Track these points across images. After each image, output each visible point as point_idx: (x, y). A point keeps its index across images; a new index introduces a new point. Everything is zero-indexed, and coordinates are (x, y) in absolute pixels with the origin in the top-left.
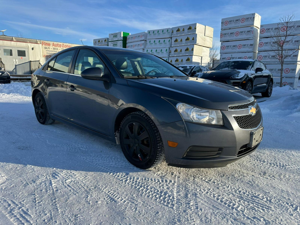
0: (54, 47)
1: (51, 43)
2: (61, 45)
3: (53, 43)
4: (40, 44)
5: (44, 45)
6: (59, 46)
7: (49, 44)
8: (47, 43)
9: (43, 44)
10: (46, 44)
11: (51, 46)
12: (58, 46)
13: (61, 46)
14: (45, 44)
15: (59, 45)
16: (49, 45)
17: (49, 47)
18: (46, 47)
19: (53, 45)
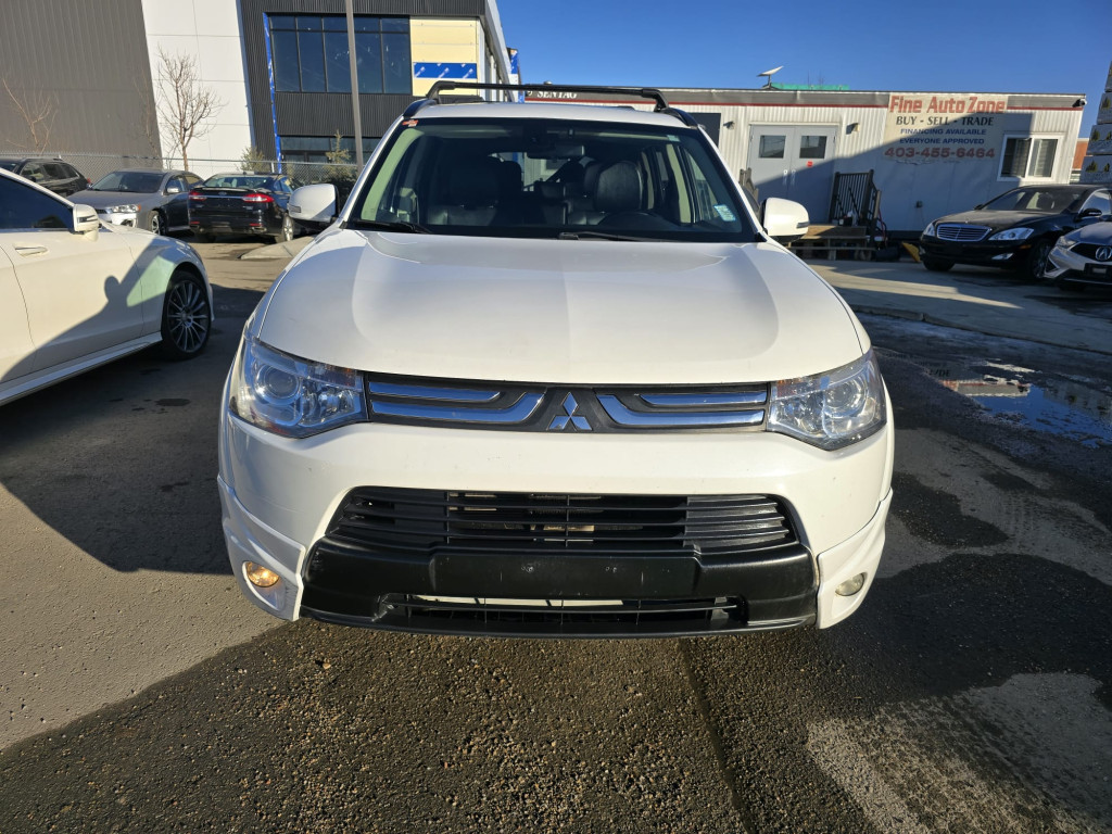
0: (935, 115)
1: (926, 97)
2: (963, 103)
3: (934, 99)
4: (885, 110)
5: (896, 109)
6: (954, 108)
7: (916, 102)
8: (910, 102)
9: (892, 107)
10: (904, 105)
11: (924, 110)
12: (951, 107)
13: (963, 107)
14: (901, 107)
15: (954, 106)
16: (916, 107)
17: (914, 115)
18: (903, 115)
19: (934, 105)
